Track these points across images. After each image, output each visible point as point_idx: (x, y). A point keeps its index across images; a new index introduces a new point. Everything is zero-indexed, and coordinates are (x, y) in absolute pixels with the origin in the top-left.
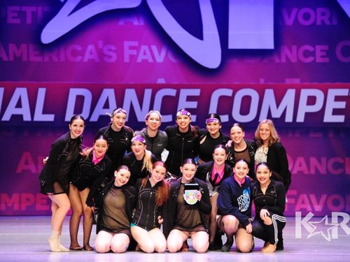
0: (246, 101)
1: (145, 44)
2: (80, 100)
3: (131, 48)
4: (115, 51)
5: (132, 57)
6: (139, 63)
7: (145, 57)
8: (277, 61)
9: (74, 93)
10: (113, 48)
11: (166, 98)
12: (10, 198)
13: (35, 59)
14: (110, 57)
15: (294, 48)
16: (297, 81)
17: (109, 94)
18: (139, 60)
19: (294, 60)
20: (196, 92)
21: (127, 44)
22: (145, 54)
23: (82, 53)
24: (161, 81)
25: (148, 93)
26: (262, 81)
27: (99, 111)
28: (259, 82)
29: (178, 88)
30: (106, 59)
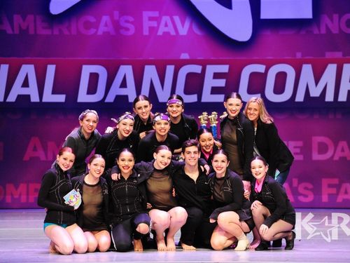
0: (281, 77)
1: (166, 14)
2: (94, 78)
3: (151, 19)
4: (132, 23)
5: (153, 30)
6: (160, 36)
7: (166, 30)
8: (316, 31)
9: (87, 70)
10: (131, 19)
11: (190, 76)
12: (17, 188)
13: (44, 32)
14: (127, 29)
15: (336, 16)
16: (339, 55)
17: (126, 71)
18: (160, 33)
19: (335, 31)
20: (224, 69)
21: (146, 15)
22: (166, 25)
23: (96, 26)
24: (185, 56)
25: (170, 70)
26: (299, 55)
27: (116, 91)
28: (295, 56)
29: (204, 64)
30: (122, 32)
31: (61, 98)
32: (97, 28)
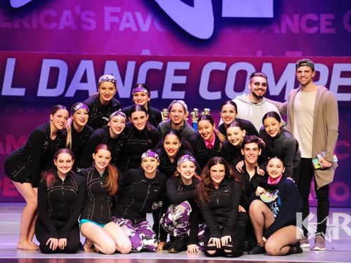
1: (127, 10)
2: (54, 72)
3: (113, 14)
4: (94, 18)
5: (114, 26)
6: (121, 32)
7: (128, 25)
8: (277, 31)
9: (47, 65)
10: (92, 14)
11: (151, 72)
13: (4, 25)
14: (89, 24)
15: (296, 16)
16: (299, 54)
17: (87, 66)
18: (122, 28)
19: (295, 31)
20: (185, 66)
21: (108, 10)
22: (128, 21)
23: (57, 20)
24: (146, 52)
25: (131, 65)
26: (259, 54)
27: (76, 85)
28: (256, 54)
29: (165, 61)
30: (84, 27)
31: (20, 92)
32: (58, 23)
